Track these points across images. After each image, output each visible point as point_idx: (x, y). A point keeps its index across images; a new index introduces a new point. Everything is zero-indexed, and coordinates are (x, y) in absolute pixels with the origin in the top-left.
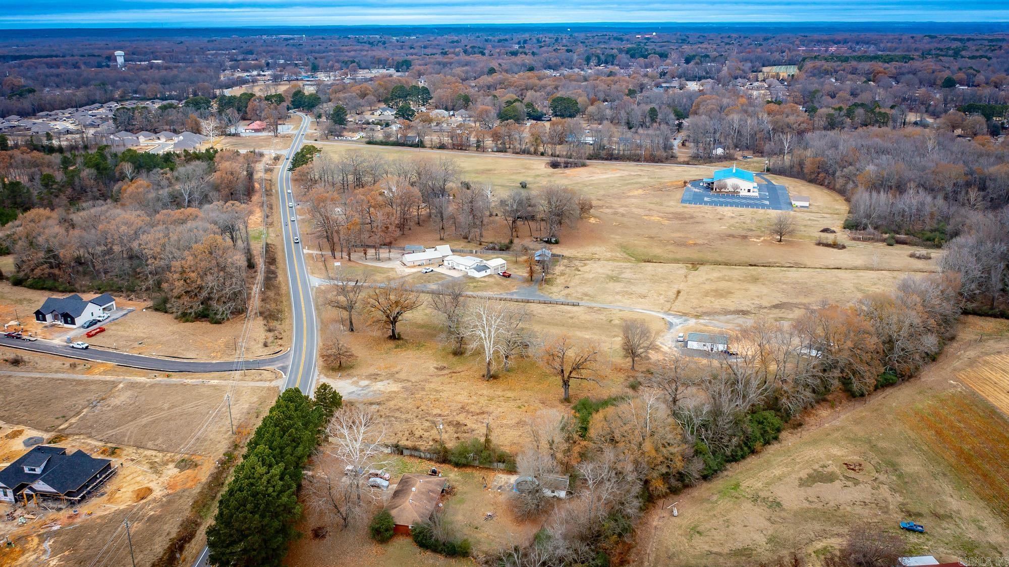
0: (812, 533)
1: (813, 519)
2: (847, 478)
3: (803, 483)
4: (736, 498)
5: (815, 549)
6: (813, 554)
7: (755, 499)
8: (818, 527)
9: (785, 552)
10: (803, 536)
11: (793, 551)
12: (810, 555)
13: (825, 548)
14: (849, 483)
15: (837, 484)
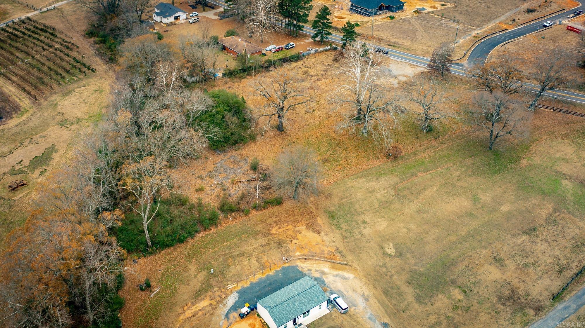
0: (33, 119)
1: (36, 127)
2: (21, 172)
3: (52, 149)
4: (91, 117)
5: (28, 112)
6: (28, 109)
7: (79, 120)
8: (31, 124)
9: (45, 103)
10: (38, 116)
11: (41, 106)
12: (30, 108)
13: (22, 115)
14: (17, 167)
15: (26, 162)
